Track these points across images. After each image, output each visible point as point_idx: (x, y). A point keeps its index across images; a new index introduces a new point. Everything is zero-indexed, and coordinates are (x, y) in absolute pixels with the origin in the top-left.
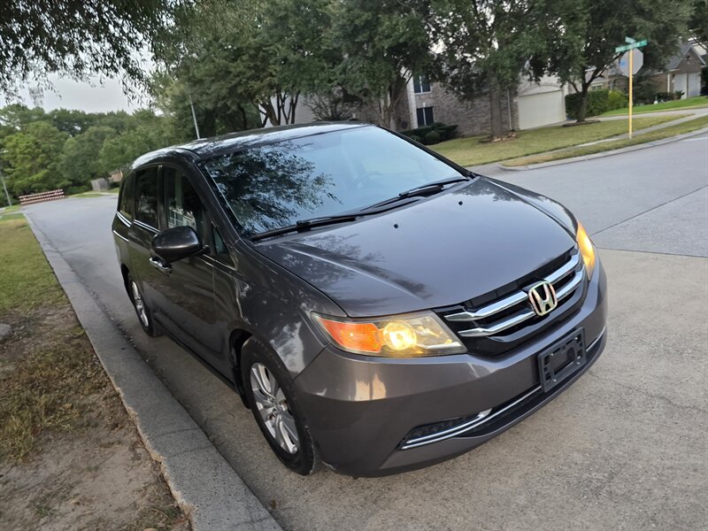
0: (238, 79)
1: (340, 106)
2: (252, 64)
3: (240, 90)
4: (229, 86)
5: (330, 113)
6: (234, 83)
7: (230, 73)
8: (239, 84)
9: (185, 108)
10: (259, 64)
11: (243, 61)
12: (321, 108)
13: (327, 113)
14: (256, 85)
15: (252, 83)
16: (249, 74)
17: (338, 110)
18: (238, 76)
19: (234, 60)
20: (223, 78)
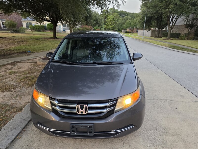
0: (160, 8)
1: (195, 21)
2: (166, 4)
3: (159, 12)
4: (157, 10)
5: (190, 23)
6: (158, 9)
7: (158, 6)
8: (159, 10)
9: (144, 15)
10: (168, 4)
11: (163, 3)
12: (188, 20)
13: (189, 22)
14: (164, 11)
15: (164, 10)
16: (163, 7)
17: (194, 22)
18: (160, 7)
19: (161, 2)
20: (156, 8)
